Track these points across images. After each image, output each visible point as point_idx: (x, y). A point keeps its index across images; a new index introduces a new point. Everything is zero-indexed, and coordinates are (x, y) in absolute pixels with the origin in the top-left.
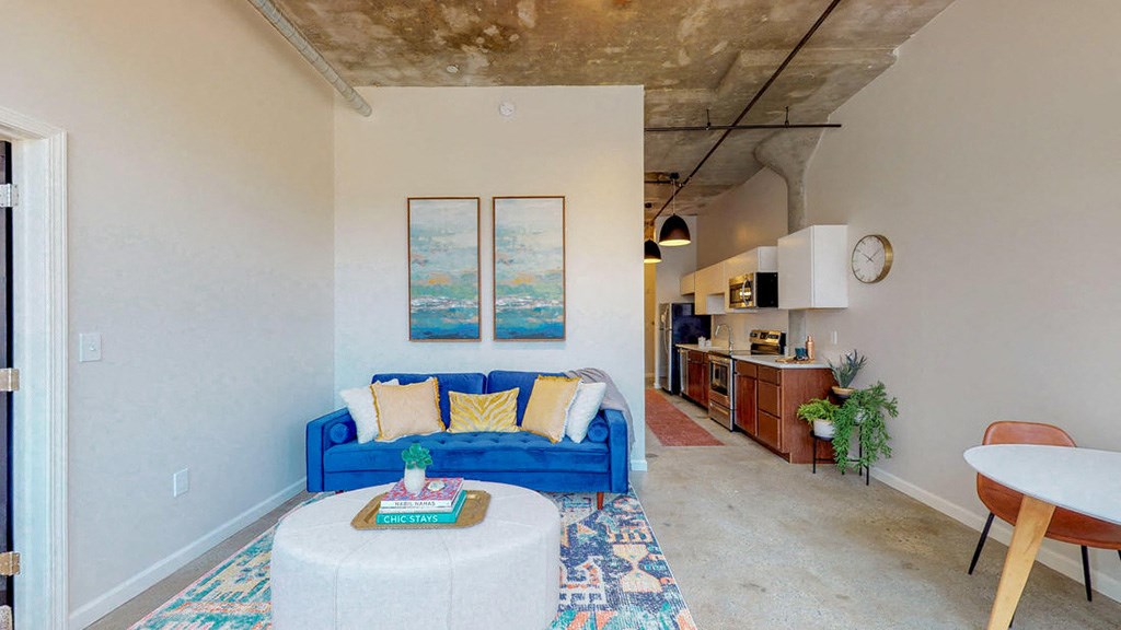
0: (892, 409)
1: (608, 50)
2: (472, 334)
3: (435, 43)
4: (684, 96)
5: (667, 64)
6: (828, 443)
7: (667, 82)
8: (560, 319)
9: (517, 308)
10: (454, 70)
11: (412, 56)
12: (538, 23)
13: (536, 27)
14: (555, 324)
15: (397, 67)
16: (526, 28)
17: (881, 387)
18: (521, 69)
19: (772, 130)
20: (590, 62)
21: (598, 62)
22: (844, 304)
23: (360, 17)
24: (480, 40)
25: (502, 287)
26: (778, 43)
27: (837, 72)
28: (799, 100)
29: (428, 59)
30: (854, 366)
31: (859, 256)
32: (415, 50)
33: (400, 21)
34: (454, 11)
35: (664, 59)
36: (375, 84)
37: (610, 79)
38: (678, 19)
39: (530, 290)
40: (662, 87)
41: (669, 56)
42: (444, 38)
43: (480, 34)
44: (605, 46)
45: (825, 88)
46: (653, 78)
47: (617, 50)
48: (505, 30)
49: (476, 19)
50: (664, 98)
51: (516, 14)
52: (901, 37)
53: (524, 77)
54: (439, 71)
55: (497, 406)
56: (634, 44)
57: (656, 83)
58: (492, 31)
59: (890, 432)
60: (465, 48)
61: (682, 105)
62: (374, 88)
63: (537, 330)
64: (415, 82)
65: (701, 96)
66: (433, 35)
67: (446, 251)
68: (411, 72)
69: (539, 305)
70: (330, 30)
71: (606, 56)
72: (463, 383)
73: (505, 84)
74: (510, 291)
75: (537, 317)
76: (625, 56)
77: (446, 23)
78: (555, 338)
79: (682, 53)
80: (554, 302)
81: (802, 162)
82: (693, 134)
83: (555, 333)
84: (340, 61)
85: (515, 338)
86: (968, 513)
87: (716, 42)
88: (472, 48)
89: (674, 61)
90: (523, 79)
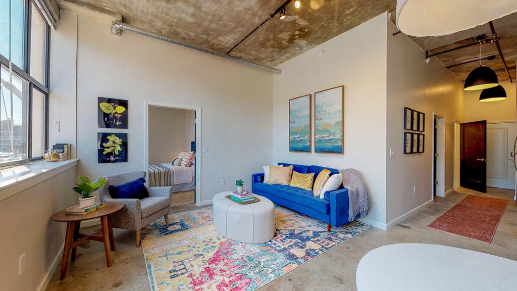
1: (348, 12)
3: (286, 45)
8: (340, 144)
9: (323, 139)
10: (298, 48)
11: (283, 51)
12: (308, 22)
13: (310, 23)
14: (338, 146)
15: (282, 56)
16: (307, 25)
18: (320, 37)
20: (345, 20)
21: (349, 17)
23: (262, 49)
25: (318, 130)
29: (288, 49)
32: (282, 49)
33: (271, 45)
34: (281, 35)
36: (281, 62)
39: (327, 131)
42: (287, 42)
43: (295, 36)
44: (345, 12)
47: (352, 9)
48: (300, 30)
49: (289, 33)
53: (324, 38)
54: (294, 51)
55: (303, 179)
60: (295, 41)
62: (282, 64)
63: (331, 149)
64: (291, 57)
66: (283, 43)
67: (299, 117)
68: (287, 55)
69: (331, 138)
70: (260, 55)
71: (349, 14)
72: (298, 168)
73: (320, 44)
74: (320, 132)
75: (331, 143)
76: (359, 9)
77: (283, 39)
78: (338, 153)
80: (338, 136)
83: (339, 150)
84: (268, 61)
85: (322, 152)
88: (297, 40)
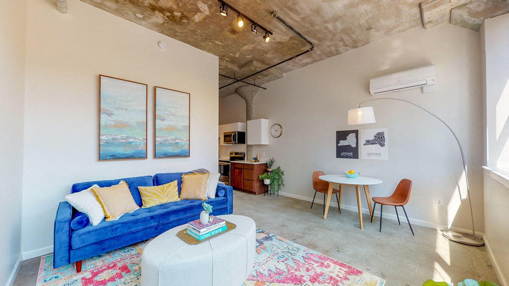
0: (282, 173)
1: (217, 42)
2: (142, 156)
4: (230, 66)
5: (231, 54)
6: (267, 186)
7: (227, 59)
10: (140, 16)
12: (200, 22)
13: (197, 23)
16: (193, 21)
17: (279, 167)
19: (246, 84)
20: (207, 42)
22: (268, 144)
24: (169, 14)
26: (263, 62)
27: (272, 75)
28: (259, 78)
29: (130, 5)
30: (272, 162)
31: (273, 129)
35: (232, 53)
37: (209, 51)
38: (245, 44)
40: (224, 60)
41: (234, 53)
42: (150, 4)
43: (171, 12)
44: (217, 40)
45: (267, 77)
46: (224, 56)
47: (220, 43)
48: (184, 17)
49: (175, 7)
50: (224, 64)
51: (194, 15)
52: (286, 72)
54: (131, 13)
55: (170, 190)
56: (227, 45)
57: (224, 58)
58: (177, 14)
59: (283, 179)
60: (157, 12)
61: (228, 68)
64: (107, 9)
65: (235, 68)
67: (126, 110)
71: (214, 43)
72: (143, 181)
76: (221, 46)
79: (238, 53)
81: (253, 96)
82: (224, 78)
86: (308, 198)
87: (249, 55)
88: (161, 14)
89: (234, 54)
90: (174, 35)
